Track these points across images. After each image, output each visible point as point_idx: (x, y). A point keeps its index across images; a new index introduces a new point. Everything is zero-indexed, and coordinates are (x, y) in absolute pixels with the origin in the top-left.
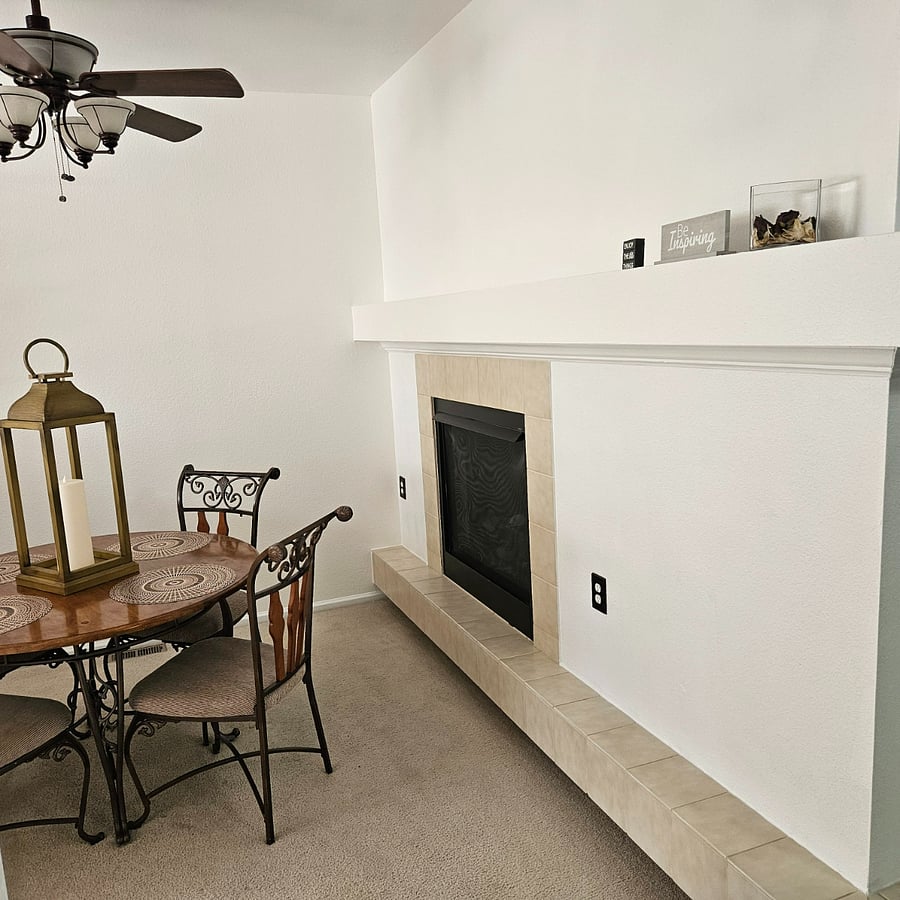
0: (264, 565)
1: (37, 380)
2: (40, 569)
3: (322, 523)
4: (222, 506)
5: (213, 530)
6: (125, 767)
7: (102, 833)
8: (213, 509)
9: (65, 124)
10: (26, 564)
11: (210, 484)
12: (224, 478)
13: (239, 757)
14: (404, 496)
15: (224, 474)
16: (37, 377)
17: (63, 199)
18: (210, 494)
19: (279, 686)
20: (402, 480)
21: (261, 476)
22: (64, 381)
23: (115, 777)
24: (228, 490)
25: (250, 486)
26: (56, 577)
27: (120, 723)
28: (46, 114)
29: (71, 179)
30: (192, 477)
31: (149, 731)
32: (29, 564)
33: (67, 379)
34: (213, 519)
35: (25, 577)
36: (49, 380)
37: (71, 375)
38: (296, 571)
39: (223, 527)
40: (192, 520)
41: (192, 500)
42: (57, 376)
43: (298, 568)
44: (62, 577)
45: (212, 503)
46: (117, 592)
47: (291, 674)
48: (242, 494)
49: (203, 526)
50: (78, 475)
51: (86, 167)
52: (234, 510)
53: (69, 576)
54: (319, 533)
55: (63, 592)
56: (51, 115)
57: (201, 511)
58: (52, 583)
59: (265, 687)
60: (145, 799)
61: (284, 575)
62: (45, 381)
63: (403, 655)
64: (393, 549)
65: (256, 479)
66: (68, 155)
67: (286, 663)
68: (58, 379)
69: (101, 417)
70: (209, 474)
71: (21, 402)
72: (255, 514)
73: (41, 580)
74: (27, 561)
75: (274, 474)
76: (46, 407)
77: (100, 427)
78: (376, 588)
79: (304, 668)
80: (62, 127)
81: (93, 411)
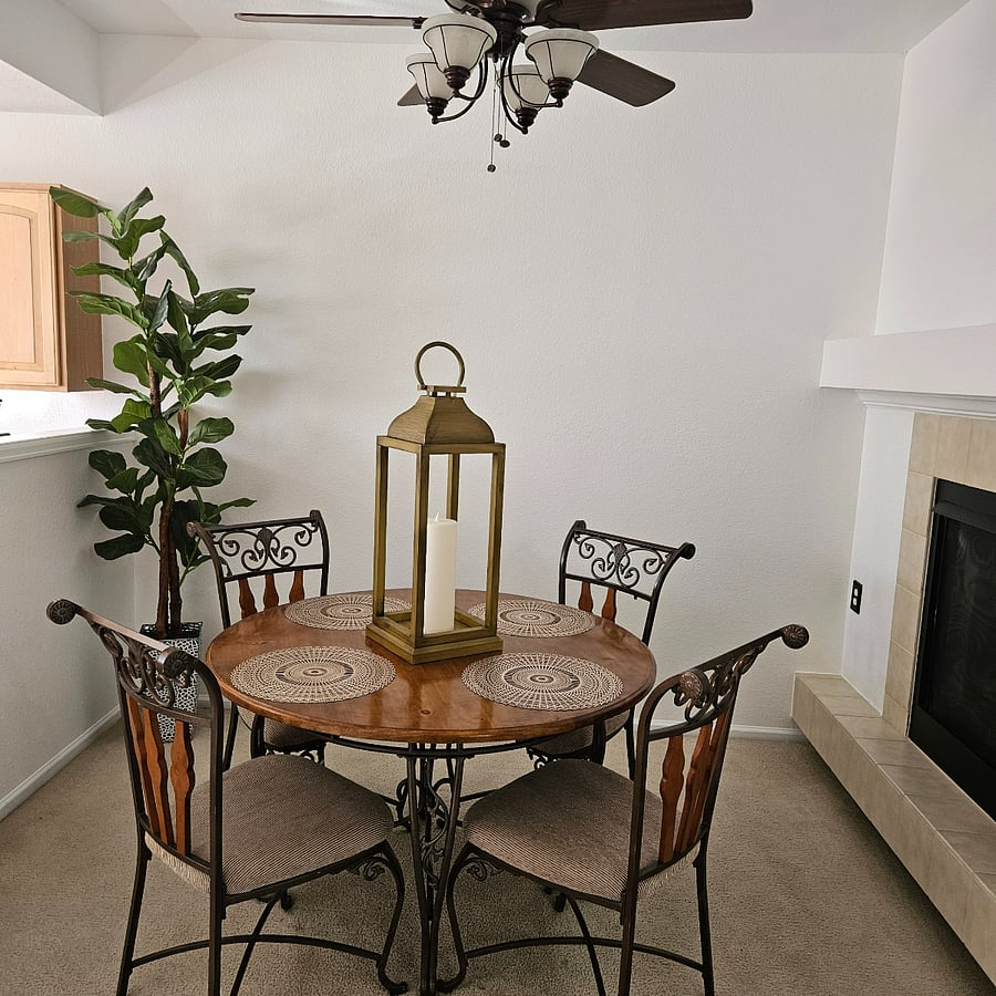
0: (670, 695)
1: (425, 393)
2: (392, 623)
3: (759, 645)
4: (614, 580)
5: (597, 610)
6: (445, 906)
7: (404, 984)
8: (601, 582)
9: (510, 75)
10: (379, 613)
11: (602, 549)
12: (622, 545)
13: (589, 941)
14: (856, 609)
15: (623, 541)
16: (425, 388)
17: (492, 168)
18: (601, 563)
19: (662, 870)
20: (857, 585)
21: (670, 550)
22: (455, 398)
23: (430, 918)
24: (624, 562)
25: (653, 561)
26: (406, 638)
27: (447, 854)
28: (490, 60)
29: (505, 144)
30: (583, 537)
31: (480, 873)
32: (382, 614)
33: (459, 395)
34: (599, 594)
35: (374, 628)
36: (439, 394)
37: (464, 390)
38: (712, 707)
39: (610, 610)
40: (574, 590)
41: (578, 565)
42: (448, 390)
43: (715, 704)
44: (413, 640)
45: (602, 575)
46: (472, 675)
47: (679, 855)
48: (641, 571)
49: (586, 602)
50: (453, 515)
51: (525, 132)
52: (627, 589)
53: (421, 640)
54: (753, 658)
55: (411, 660)
56: (496, 61)
57: (586, 582)
58: (401, 644)
59: (641, 867)
60: (463, 958)
61: (695, 711)
62: (435, 395)
63: (830, 841)
64: (829, 678)
65: (663, 554)
66: (508, 115)
67: (676, 834)
68: (448, 394)
69: (489, 447)
70: (603, 537)
71: (403, 417)
72: (653, 600)
73: (390, 637)
74: (380, 610)
75: (688, 551)
76: (428, 427)
77: (487, 459)
78: (794, 724)
79: (698, 848)
80: (506, 80)
81: (481, 438)
